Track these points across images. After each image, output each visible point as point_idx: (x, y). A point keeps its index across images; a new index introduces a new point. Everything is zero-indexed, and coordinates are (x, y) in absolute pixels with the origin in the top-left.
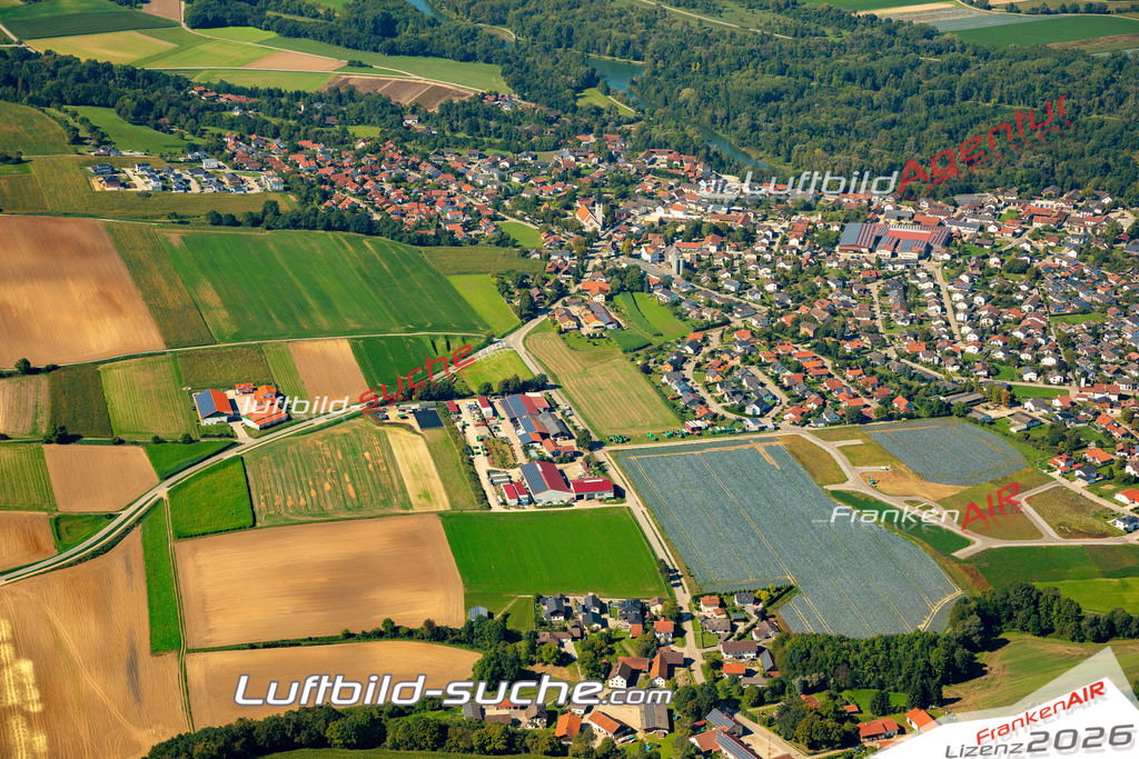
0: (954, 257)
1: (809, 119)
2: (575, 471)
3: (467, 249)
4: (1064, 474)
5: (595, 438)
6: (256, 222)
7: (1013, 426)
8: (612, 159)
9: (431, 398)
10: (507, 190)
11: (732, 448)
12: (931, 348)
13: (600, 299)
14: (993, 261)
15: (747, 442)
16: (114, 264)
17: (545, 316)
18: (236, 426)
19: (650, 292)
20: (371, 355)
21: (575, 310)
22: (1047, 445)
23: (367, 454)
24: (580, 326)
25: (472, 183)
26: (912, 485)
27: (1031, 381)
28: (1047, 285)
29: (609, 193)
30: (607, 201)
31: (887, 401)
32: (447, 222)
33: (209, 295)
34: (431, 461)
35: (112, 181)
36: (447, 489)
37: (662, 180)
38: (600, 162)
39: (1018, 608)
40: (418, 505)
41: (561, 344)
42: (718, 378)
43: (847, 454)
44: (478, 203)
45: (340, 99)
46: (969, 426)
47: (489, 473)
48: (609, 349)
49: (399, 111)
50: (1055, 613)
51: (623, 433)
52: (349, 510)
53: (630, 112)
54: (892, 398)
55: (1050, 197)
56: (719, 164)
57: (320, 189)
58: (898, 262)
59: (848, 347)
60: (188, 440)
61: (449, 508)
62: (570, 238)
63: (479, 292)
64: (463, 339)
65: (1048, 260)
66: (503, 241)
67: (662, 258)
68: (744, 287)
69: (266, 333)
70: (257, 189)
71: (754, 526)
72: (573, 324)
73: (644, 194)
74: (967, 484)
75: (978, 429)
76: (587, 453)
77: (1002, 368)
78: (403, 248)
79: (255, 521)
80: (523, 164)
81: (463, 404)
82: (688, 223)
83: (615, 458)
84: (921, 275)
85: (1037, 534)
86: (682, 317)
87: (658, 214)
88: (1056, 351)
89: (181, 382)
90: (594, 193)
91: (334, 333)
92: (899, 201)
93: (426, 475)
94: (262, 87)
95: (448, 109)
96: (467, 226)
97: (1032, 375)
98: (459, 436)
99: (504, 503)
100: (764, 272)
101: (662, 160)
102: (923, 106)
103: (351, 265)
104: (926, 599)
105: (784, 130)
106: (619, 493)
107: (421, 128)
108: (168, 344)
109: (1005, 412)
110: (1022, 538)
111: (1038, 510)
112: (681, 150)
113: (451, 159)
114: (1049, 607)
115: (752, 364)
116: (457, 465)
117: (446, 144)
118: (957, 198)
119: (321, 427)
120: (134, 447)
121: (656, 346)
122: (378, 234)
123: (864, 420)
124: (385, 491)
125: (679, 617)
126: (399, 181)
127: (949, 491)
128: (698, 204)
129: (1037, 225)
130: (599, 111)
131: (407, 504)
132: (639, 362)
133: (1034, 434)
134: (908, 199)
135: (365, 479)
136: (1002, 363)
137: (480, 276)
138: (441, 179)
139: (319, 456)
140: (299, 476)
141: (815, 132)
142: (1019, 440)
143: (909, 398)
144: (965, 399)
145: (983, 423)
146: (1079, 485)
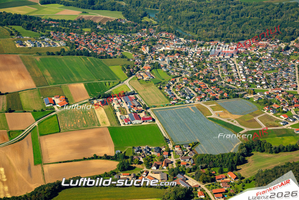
0: (239, 57)
1: (202, 23)
2: (142, 115)
3: (114, 59)
4: (267, 111)
5: (147, 106)
6: (59, 54)
7: (254, 99)
8: (151, 35)
9: (105, 98)
10: (124, 44)
11: (183, 108)
12: (233, 80)
13: (148, 71)
14: (249, 58)
15: (186, 106)
16: (22, 66)
17: (134, 76)
18: (55, 107)
19: (161, 68)
20: (89, 87)
21: (142, 74)
22: (263, 104)
23: (89, 113)
24: (143, 78)
25: (115, 42)
26: (229, 115)
27: (259, 88)
28: (263, 63)
29: (150, 44)
30: (150, 46)
31: (222, 94)
32: (108, 52)
33: (47, 73)
34: (105, 114)
35: (21, 45)
36: (109, 121)
37: (164, 40)
38: (148, 36)
39: (256, 145)
40: (102, 125)
41: (138, 83)
42: (179, 90)
43: (212, 108)
44: (116, 47)
45: (80, 22)
46: (243, 100)
47: (120, 116)
48: (151, 83)
49: (96, 24)
50: (265, 146)
51: (155, 105)
52: (84, 127)
53: (156, 23)
54: (223, 93)
55: (264, 41)
56: (178, 35)
57: (76, 45)
58: (225, 59)
59: (212, 81)
60: (42, 110)
61: (110, 126)
62: (140, 55)
63: (117, 70)
64: (113, 82)
65: (263, 57)
66: (123, 57)
67: (164, 60)
68: (185, 67)
69: (62, 83)
70: (59, 46)
71: (188, 127)
72: (141, 78)
73: (159, 44)
74: (243, 115)
75: (246, 100)
76: (145, 110)
77: (252, 85)
78: (97, 59)
79: (60, 131)
80: (128, 37)
82: (170, 51)
83: (153, 111)
84: (231, 62)
85: (261, 127)
86: (169, 75)
87: (163, 48)
88: (265, 80)
89: (40, 96)
90: (146, 43)
91: (80, 82)
92: (225, 43)
93: (104, 117)
94: (60, 19)
95: (108, 23)
96: (114, 53)
97: (259, 86)
98: (112, 107)
99: (124, 124)
100: (190, 63)
101: (164, 35)
102: (231, 18)
103: (84, 64)
104: (232, 144)
105: (195, 26)
106: (154, 120)
107: (101, 28)
108: (37, 86)
109: (252, 96)
110: (257, 128)
111: (261, 121)
112: (169, 32)
113: (109, 36)
114: (264, 145)
115: (188, 86)
116: (112, 115)
117: (108, 32)
118: (240, 42)
120: (28, 113)
121: (163, 82)
122: (90, 56)
123: (216, 99)
124: (93, 122)
125: (169, 151)
126: (96, 42)
127: (238, 116)
128: (173, 46)
129: (260, 48)
130: (147, 23)
131: (99, 125)
132: (158, 87)
133: (260, 101)
134: (227, 42)
135: (88, 119)
136: (251, 83)
137: (117, 66)
138: (107, 41)
139: (77, 113)
140: (71, 119)
141: (203, 26)
142: (256, 103)
143: (228, 93)
144: (242, 93)
145: (247, 99)
146: (271, 114)
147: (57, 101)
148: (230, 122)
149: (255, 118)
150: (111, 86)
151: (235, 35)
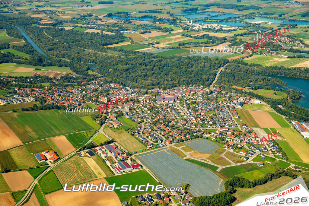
0: (180, 101)
2: (129, 162)
4: (228, 148)
5: (130, 153)
6: (33, 109)
7: (212, 138)
8: (101, 86)
9: (90, 148)
10: (83, 95)
11: (159, 151)
12: (187, 122)
13: (115, 119)
14: (188, 101)
15: (161, 149)
17: (105, 124)
18: (47, 161)
19: (124, 116)
20: (71, 138)
21: (111, 122)
23: (81, 165)
24: (114, 126)
25: (75, 94)
26: (200, 155)
27: (210, 128)
28: (201, 106)
29: (105, 94)
31: (185, 136)
32: (74, 104)
33: (29, 129)
34: (97, 164)
36: (103, 171)
37: (114, 90)
38: (99, 87)
39: (236, 182)
40: (99, 176)
41: (112, 131)
42: (148, 135)
43: (183, 150)
44: (79, 99)
46: (203, 139)
47: (111, 165)
48: (122, 131)
49: (51, 79)
50: (244, 182)
51: (135, 151)
52: (83, 180)
53: (100, 75)
55: (191, 87)
56: (124, 85)
57: (43, 100)
58: (170, 104)
59: (171, 124)
60: (38, 167)
61: (106, 176)
62: (102, 105)
63: (88, 120)
64: (90, 132)
65: (198, 100)
66: (88, 107)
67: (123, 108)
68: (143, 113)
69: (45, 137)
70: (29, 101)
71: (173, 170)
72: (112, 126)
73: (112, 93)
74: (210, 153)
76: (130, 157)
77: (203, 125)
79: (62, 187)
80: (84, 89)
81: (97, 148)
83: (136, 157)
84: (177, 106)
85: (230, 164)
86: (133, 120)
88: (211, 120)
89: (30, 152)
90: (102, 94)
91: (61, 134)
92: (163, 90)
93: (97, 168)
94: (18, 76)
96: (79, 105)
97: (210, 126)
98: (100, 157)
99: (118, 173)
100: (145, 109)
101: (112, 85)
103: (58, 117)
104: (216, 183)
105: (134, 77)
106: (142, 167)
107: (57, 82)
108: (23, 143)
109: (209, 135)
111: (227, 158)
112: (115, 83)
113: (68, 89)
115: (154, 130)
116: (103, 165)
117: (65, 86)
118: (174, 88)
119: (68, 159)
120: (24, 171)
121: (131, 128)
122: (61, 109)
123: (183, 141)
124: (90, 174)
125: (168, 196)
126: (59, 95)
127: (208, 156)
129: (192, 93)
130: (93, 75)
131: (96, 177)
132: (130, 133)
133: (217, 140)
134: (165, 89)
135: (84, 171)
136: (202, 124)
137: (87, 116)
138: (68, 94)
139: (70, 167)
140: (68, 173)
141: (140, 76)
142: (215, 141)
143: (189, 135)
144: (200, 133)
145: (206, 139)
146: (232, 151)
147: (48, 156)
148: (203, 161)
149: (221, 156)
150: (89, 136)
151: (166, 82)
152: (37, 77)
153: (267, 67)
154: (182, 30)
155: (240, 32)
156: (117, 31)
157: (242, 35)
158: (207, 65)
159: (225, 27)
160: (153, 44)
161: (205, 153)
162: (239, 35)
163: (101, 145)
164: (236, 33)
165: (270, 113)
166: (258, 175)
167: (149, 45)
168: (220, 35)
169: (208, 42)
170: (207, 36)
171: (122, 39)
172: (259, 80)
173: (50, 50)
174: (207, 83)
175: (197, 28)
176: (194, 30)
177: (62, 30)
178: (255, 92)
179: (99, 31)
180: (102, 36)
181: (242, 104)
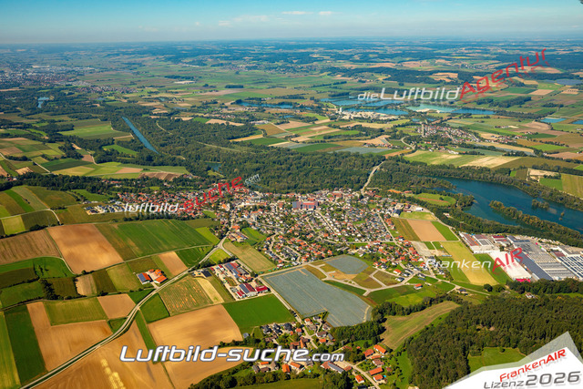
0: (322, 209)
1: (269, 174)
2: (254, 284)
3: (197, 220)
4: (379, 267)
5: (255, 273)
6: (137, 219)
7: (360, 255)
9: (205, 267)
11: (293, 271)
13: (239, 230)
14: (332, 209)
15: (295, 269)
16: (101, 236)
17: (226, 237)
18: (152, 283)
19: (251, 227)
20: (182, 255)
21: (233, 235)
22: (370, 259)
23: (194, 287)
24: (236, 239)
26: (343, 276)
27: (357, 241)
28: (348, 214)
30: (228, 202)
32: (188, 212)
33: (131, 243)
34: (214, 287)
35: (93, 211)
36: (221, 296)
37: (240, 194)
39: (387, 308)
40: (215, 302)
41: (234, 246)
42: (280, 251)
43: (323, 269)
46: (348, 256)
47: (231, 289)
48: (247, 245)
49: (161, 181)
50: (396, 309)
51: (262, 270)
52: (196, 306)
53: (223, 176)
54: (327, 251)
55: (337, 190)
56: (252, 188)
58: (309, 211)
59: (309, 237)
60: (141, 290)
61: (224, 302)
62: (223, 214)
63: (204, 232)
64: (206, 247)
66: (206, 217)
67: (250, 217)
68: (274, 223)
69: (151, 253)
72: (234, 239)
73: (237, 199)
74: (356, 273)
75: (352, 257)
76: (254, 278)
77: (349, 238)
78: (180, 222)
79: (169, 314)
80: (202, 193)
81: (214, 267)
82: (252, 206)
83: (263, 278)
84: (317, 215)
85: (381, 286)
86: (262, 233)
87: (243, 204)
88: (359, 232)
89: (131, 271)
91: (171, 250)
92: (301, 194)
93: (213, 291)
94: (122, 178)
96: (194, 213)
98: (217, 278)
99: (239, 298)
100: (277, 218)
102: (296, 169)
103: (168, 229)
104: (362, 310)
106: (269, 290)
107: (169, 186)
108: (124, 260)
109: (356, 251)
110: (377, 287)
111: (378, 279)
113: (182, 194)
114: (394, 307)
115: (286, 245)
116: (221, 287)
117: (179, 190)
118: (315, 192)
119: (177, 281)
120: (124, 294)
121: (259, 243)
122: (172, 219)
123: (323, 258)
124: (203, 298)
125: (301, 327)
127: (354, 276)
128: (252, 200)
129: (337, 198)
130: (214, 177)
131: (212, 302)
132: (256, 248)
133: (366, 256)
134: (303, 194)
135: (196, 296)
137: (204, 228)
138: (182, 200)
139: (180, 290)
140: (177, 297)
141: (272, 178)
142: (363, 259)
143: (331, 250)
144: (344, 248)
145: (352, 255)
146: (383, 270)
147: (153, 276)
148: (347, 283)
149: (370, 276)
150: (206, 252)
151: (305, 185)
152: (144, 179)
153: (433, 166)
154: (329, 120)
155: (401, 122)
156: (247, 121)
157: (403, 126)
158: (358, 162)
159: (383, 116)
160: (292, 137)
161: (349, 273)
162: (399, 126)
163: (220, 263)
164: (396, 123)
165: (433, 222)
166: (415, 300)
167: (286, 139)
168: (376, 126)
169: (360, 135)
170: (359, 128)
171: (253, 131)
172: (422, 182)
173: (162, 145)
174: (357, 186)
175: (347, 118)
176: (344, 120)
177: (178, 120)
178: (416, 197)
179: (224, 122)
180: (228, 127)
181: (399, 212)
